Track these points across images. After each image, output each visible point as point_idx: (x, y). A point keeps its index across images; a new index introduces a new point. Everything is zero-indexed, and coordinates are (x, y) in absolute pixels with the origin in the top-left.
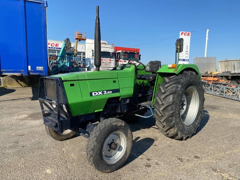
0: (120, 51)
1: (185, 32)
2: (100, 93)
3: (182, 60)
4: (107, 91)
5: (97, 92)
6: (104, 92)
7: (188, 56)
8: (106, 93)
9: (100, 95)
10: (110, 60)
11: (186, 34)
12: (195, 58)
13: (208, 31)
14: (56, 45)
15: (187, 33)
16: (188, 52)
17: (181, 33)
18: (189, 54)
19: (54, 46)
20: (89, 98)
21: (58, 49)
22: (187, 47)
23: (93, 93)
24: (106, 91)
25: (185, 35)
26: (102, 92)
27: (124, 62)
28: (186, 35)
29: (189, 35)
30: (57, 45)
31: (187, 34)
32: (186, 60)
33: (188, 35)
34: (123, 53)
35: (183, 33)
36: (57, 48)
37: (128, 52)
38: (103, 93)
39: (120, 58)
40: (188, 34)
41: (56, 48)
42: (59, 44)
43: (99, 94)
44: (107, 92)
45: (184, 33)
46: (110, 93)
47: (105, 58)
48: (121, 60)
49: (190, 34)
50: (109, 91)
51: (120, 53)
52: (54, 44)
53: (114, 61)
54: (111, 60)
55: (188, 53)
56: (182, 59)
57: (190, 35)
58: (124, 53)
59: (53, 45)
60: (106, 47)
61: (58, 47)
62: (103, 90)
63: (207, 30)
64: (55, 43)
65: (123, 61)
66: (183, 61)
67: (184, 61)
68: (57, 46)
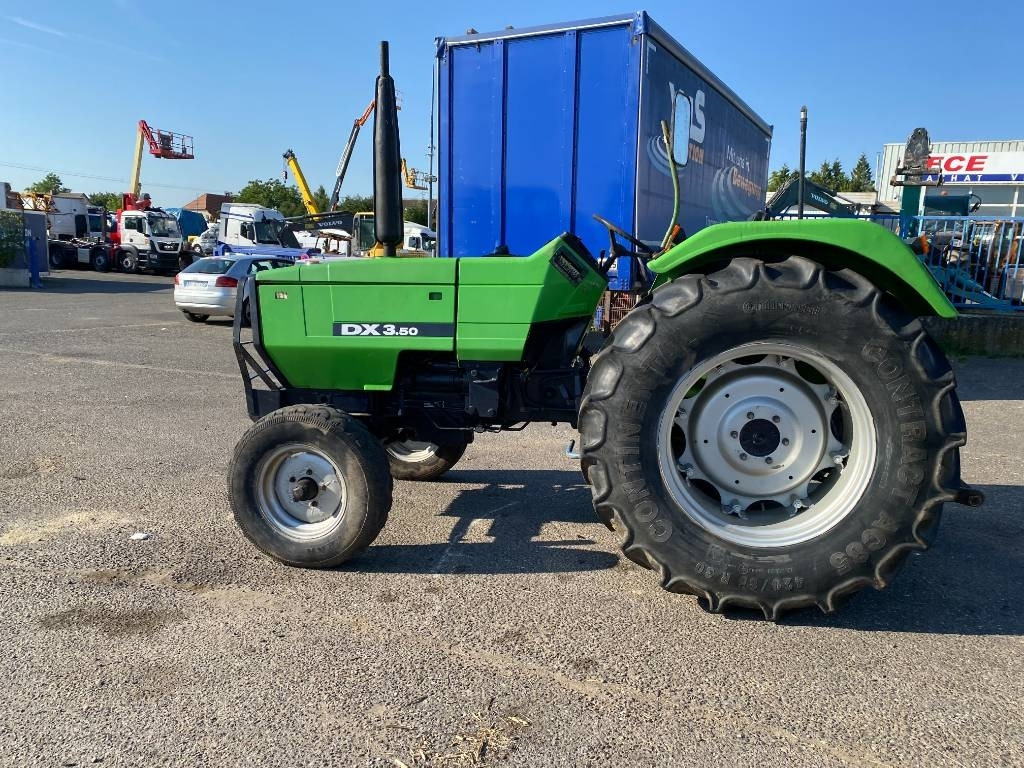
2: (371, 329)
4: (398, 326)
5: (359, 324)
6: (385, 326)
8: (393, 332)
9: (371, 334)
14: (972, 160)
19: (959, 168)
20: (327, 340)
21: (979, 183)
23: (345, 329)
24: (393, 327)
26: (376, 326)
30: (977, 160)
36: (974, 178)
38: (380, 329)
41: (968, 178)
42: (985, 157)
43: (365, 333)
44: (397, 330)
46: (409, 335)
50: (408, 325)
52: (961, 159)
59: (954, 164)
61: (981, 169)
62: (383, 321)
64: (967, 157)
68: (975, 166)
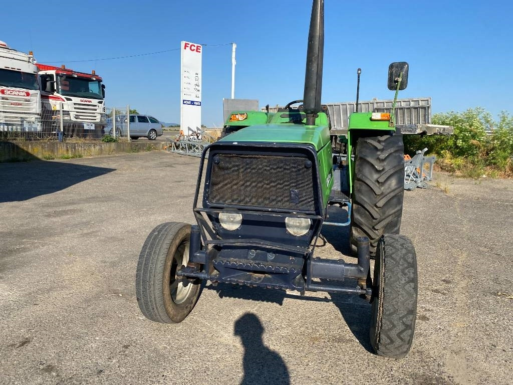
0: (53, 72)
1: (191, 44)
3: (189, 103)
7: (200, 94)
10: (28, 94)
11: (193, 48)
12: (225, 99)
13: (234, 46)
15: (194, 46)
16: (198, 86)
17: (183, 43)
18: (201, 91)
22: (197, 75)
25: (191, 49)
27: (65, 100)
28: (194, 50)
29: (199, 50)
31: (195, 48)
32: (196, 103)
33: (197, 51)
34: (62, 76)
35: (187, 45)
37: (76, 76)
39: (53, 90)
40: (197, 49)
45: (189, 46)
47: (9, 88)
48: (55, 93)
49: (201, 48)
51: (51, 76)
53: (39, 96)
54: (31, 93)
55: (200, 88)
56: (189, 101)
57: (201, 51)
58: (65, 77)
60: (12, 56)
63: (234, 44)
65: (63, 97)
66: (191, 104)
67: (194, 105)
